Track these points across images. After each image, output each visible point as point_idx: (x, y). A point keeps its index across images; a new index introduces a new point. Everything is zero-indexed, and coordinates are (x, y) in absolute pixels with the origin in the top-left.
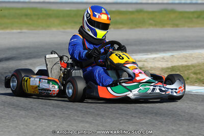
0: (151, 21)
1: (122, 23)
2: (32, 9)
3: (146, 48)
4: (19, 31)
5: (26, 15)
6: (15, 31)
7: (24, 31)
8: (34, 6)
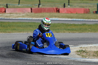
0: (90, 29)
1: (76, 30)
2: (33, 23)
3: (87, 42)
4: (27, 33)
5: (30, 26)
6: (25, 33)
7: (29, 33)
8: (34, 21)
